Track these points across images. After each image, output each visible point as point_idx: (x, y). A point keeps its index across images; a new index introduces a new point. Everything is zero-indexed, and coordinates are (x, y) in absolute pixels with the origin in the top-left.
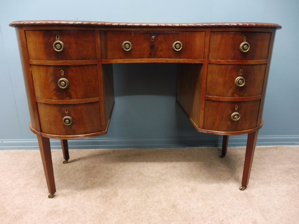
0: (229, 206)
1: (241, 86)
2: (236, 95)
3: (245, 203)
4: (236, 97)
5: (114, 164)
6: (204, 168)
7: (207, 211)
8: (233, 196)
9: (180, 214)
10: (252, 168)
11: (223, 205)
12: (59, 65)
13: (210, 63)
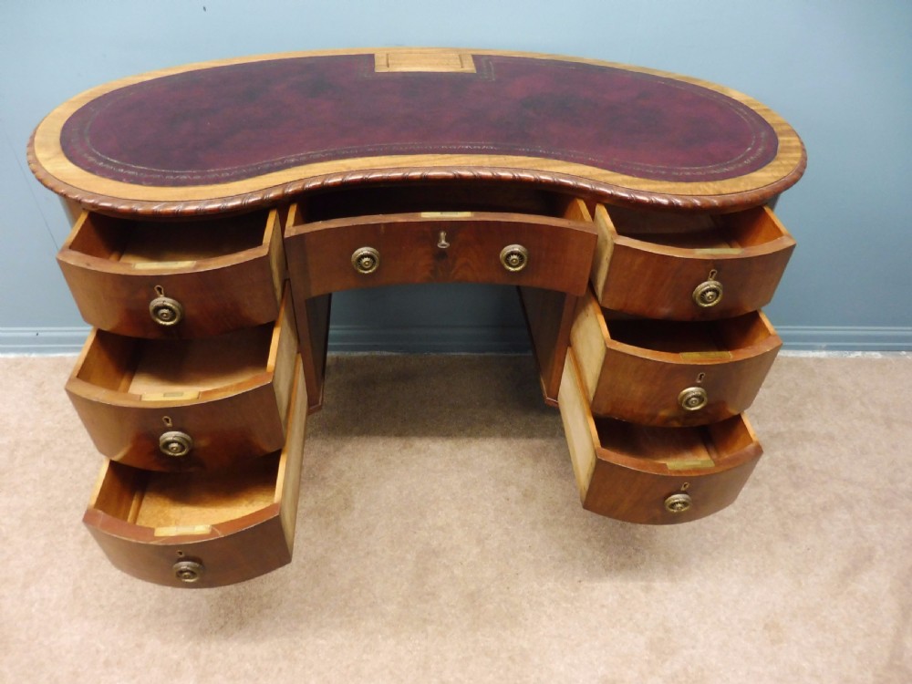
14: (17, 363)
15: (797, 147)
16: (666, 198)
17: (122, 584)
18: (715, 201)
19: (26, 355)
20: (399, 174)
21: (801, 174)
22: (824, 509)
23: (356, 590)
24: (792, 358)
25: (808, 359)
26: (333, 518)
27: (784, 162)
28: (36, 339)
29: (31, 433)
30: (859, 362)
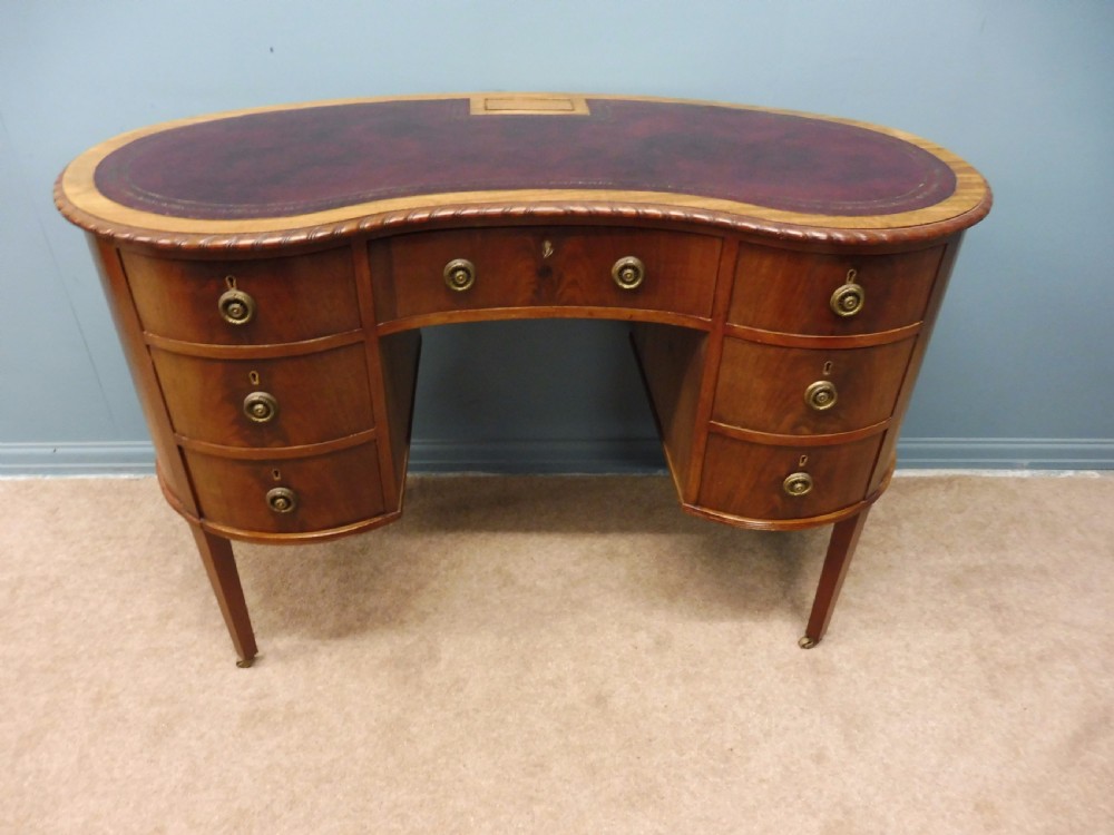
0: (758, 702)
1: (822, 408)
2: (805, 430)
3: (804, 693)
4: (806, 436)
5: (426, 539)
6: (704, 558)
7: (692, 720)
8: (777, 668)
9: (615, 725)
10: (853, 565)
11: (741, 699)
12: (241, 357)
13: (729, 334)
14: (28, 486)
15: (979, 184)
16: (824, 232)
17: (141, 752)
18: (884, 235)
19: (40, 477)
20: (498, 210)
21: (987, 211)
22: (1041, 658)
23: (442, 761)
24: (988, 478)
25: (1007, 479)
26: (413, 670)
27: (966, 198)
28: (53, 458)
29: (38, 568)
30: (1071, 483)
